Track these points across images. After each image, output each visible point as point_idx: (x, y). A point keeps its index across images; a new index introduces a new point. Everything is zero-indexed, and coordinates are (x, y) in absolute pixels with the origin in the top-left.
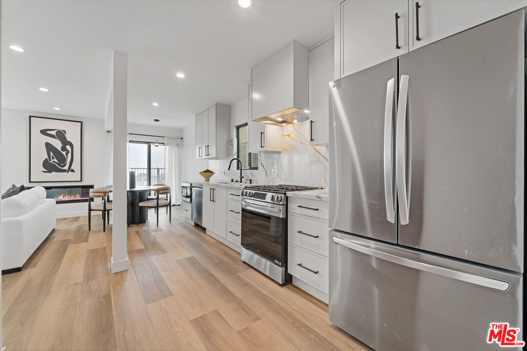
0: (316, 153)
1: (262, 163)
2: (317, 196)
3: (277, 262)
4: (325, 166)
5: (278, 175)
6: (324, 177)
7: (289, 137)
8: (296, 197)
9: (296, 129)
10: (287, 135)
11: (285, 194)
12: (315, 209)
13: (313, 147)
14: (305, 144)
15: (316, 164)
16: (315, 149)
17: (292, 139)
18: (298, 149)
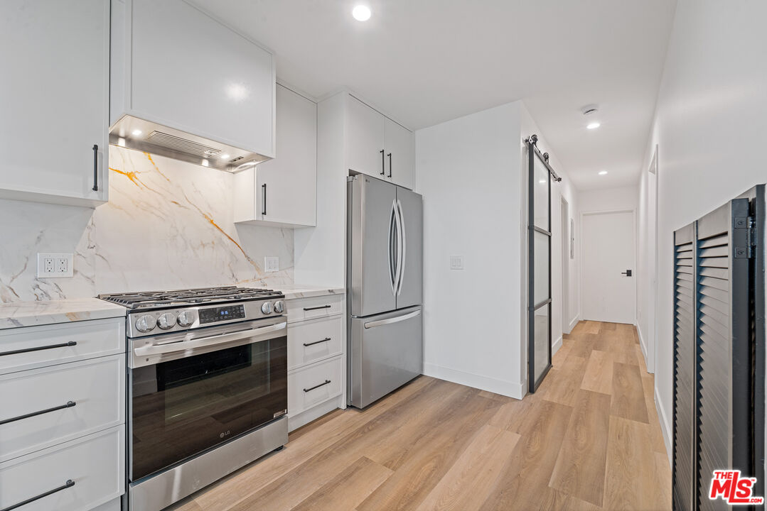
0: (213, 230)
2: (329, 291)
3: (279, 413)
4: (232, 253)
5: (75, 272)
6: (231, 270)
7: (131, 179)
8: (301, 297)
9: (157, 169)
10: (121, 173)
11: (284, 297)
12: (327, 307)
13: (206, 217)
14: (185, 208)
15: (213, 248)
16: (212, 222)
17: (142, 186)
18: (163, 214)
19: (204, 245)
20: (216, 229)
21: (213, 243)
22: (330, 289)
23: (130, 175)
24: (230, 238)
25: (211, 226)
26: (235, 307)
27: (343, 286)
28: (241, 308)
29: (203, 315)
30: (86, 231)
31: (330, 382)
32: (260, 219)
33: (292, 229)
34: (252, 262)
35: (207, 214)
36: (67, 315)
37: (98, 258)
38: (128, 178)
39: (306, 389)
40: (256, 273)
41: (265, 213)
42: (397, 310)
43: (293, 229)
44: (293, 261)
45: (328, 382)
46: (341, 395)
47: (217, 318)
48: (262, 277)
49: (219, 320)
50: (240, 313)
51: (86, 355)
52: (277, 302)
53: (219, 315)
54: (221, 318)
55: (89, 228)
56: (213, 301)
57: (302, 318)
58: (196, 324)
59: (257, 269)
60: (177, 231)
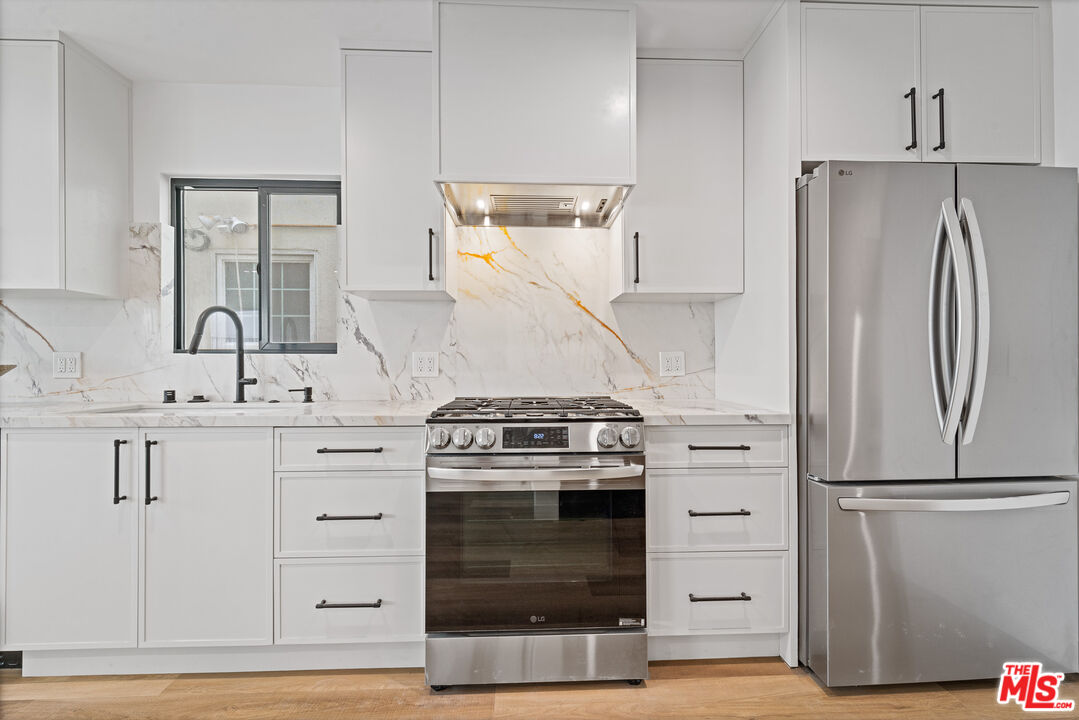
0: (580, 315)
1: (358, 334)
2: (747, 416)
3: (629, 622)
4: (607, 347)
5: (440, 371)
6: (606, 372)
7: (488, 262)
8: (680, 423)
9: (514, 244)
10: (478, 256)
11: (641, 420)
12: (743, 448)
13: (571, 297)
14: (545, 288)
15: (580, 340)
16: (579, 304)
17: (499, 268)
18: (521, 299)
19: (568, 337)
20: (584, 313)
21: (580, 333)
22: (751, 413)
23: (487, 258)
24: (604, 325)
25: (578, 309)
26: (555, 429)
27: (786, 408)
28: (564, 432)
29: (508, 436)
30: (449, 327)
31: (749, 599)
32: (632, 290)
33: (710, 302)
34: (638, 360)
35: (572, 294)
36: (376, 418)
37: (459, 356)
38: (484, 262)
39: (696, 596)
40: (645, 377)
41: (637, 281)
42: (957, 480)
43: (713, 303)
44: (713, 358)
45: (745, 598)
46: (785, 634)
47: (526, 443)
48: (655, 384)
49: (529, 446)
50: (562, 439)
51: (392, 465)
52: (626, 429)
53: (531, 438)
54: (533, 443)
55: (451, 323)
56: (546, 416)
57: (685, 463)
58: (499, 448)
59: (648, 371)
60: (536, 320)
